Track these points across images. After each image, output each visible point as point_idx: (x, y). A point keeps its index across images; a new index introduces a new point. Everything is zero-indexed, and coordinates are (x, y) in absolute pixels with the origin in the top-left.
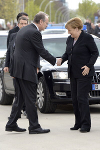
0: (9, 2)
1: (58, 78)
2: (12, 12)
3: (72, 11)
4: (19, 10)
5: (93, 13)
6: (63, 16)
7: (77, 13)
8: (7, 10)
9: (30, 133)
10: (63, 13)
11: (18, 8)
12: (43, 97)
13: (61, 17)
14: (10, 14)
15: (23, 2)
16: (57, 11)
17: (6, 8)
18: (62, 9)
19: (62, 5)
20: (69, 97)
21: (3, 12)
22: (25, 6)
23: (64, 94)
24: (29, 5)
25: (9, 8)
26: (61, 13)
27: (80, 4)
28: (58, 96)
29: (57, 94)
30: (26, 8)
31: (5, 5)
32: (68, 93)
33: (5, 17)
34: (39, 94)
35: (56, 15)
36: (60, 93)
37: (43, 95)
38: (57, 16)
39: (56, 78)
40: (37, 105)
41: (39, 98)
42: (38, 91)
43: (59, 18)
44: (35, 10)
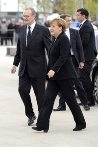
2: (71, 8)
4: (78, 7)
8: (67, 7)
11: (77, 5)
14: (69, 11)
21: (63, 9)
24: (87, 2)
25: (69, 5)
30: (85, 4)
34: (96, 87)
40: (95, 97)
41: (96, 90)
44: (93, 6)
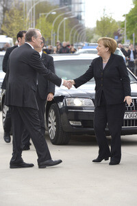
0: (18, 19)
1: (72, 105)
3: (89, 29)
5: (112, 32)
6: (78, 35)
7: (94, 31)
9: (40, 166)
10: (79, 31)
12: (55, 126)
13: (76, 36)
15: (34, 19)
16: (72, 29)
17: (14, 25)
18: (77, 28)
19: (77, 23)
20: (84, 127)
22: (36, 23)
23: (80, 124)
26: (76, 32)
27: (98, 22)
28: (72, 126)
29: (71, 123)
31: (13, 21)
32: (83, 122)
33: (13, 35)
34: (50, 123)
35: (71, 33)
36: (75, 122)
37: (55, 124)
38: (72, 35)
39: (70, 105)
41: (50, 127)
42: (49, 119)
43: (74, 37)
44: (47, 27)
